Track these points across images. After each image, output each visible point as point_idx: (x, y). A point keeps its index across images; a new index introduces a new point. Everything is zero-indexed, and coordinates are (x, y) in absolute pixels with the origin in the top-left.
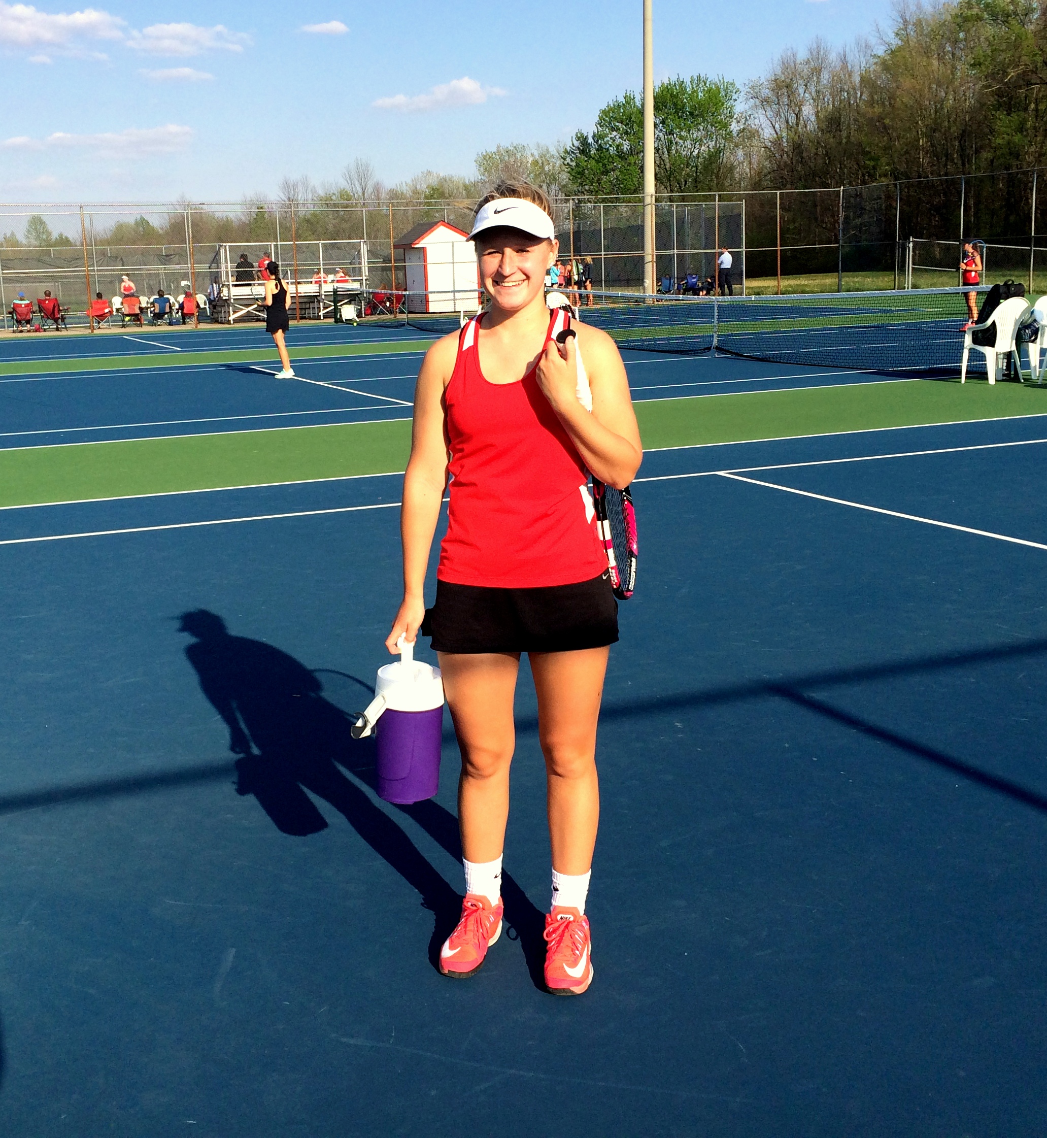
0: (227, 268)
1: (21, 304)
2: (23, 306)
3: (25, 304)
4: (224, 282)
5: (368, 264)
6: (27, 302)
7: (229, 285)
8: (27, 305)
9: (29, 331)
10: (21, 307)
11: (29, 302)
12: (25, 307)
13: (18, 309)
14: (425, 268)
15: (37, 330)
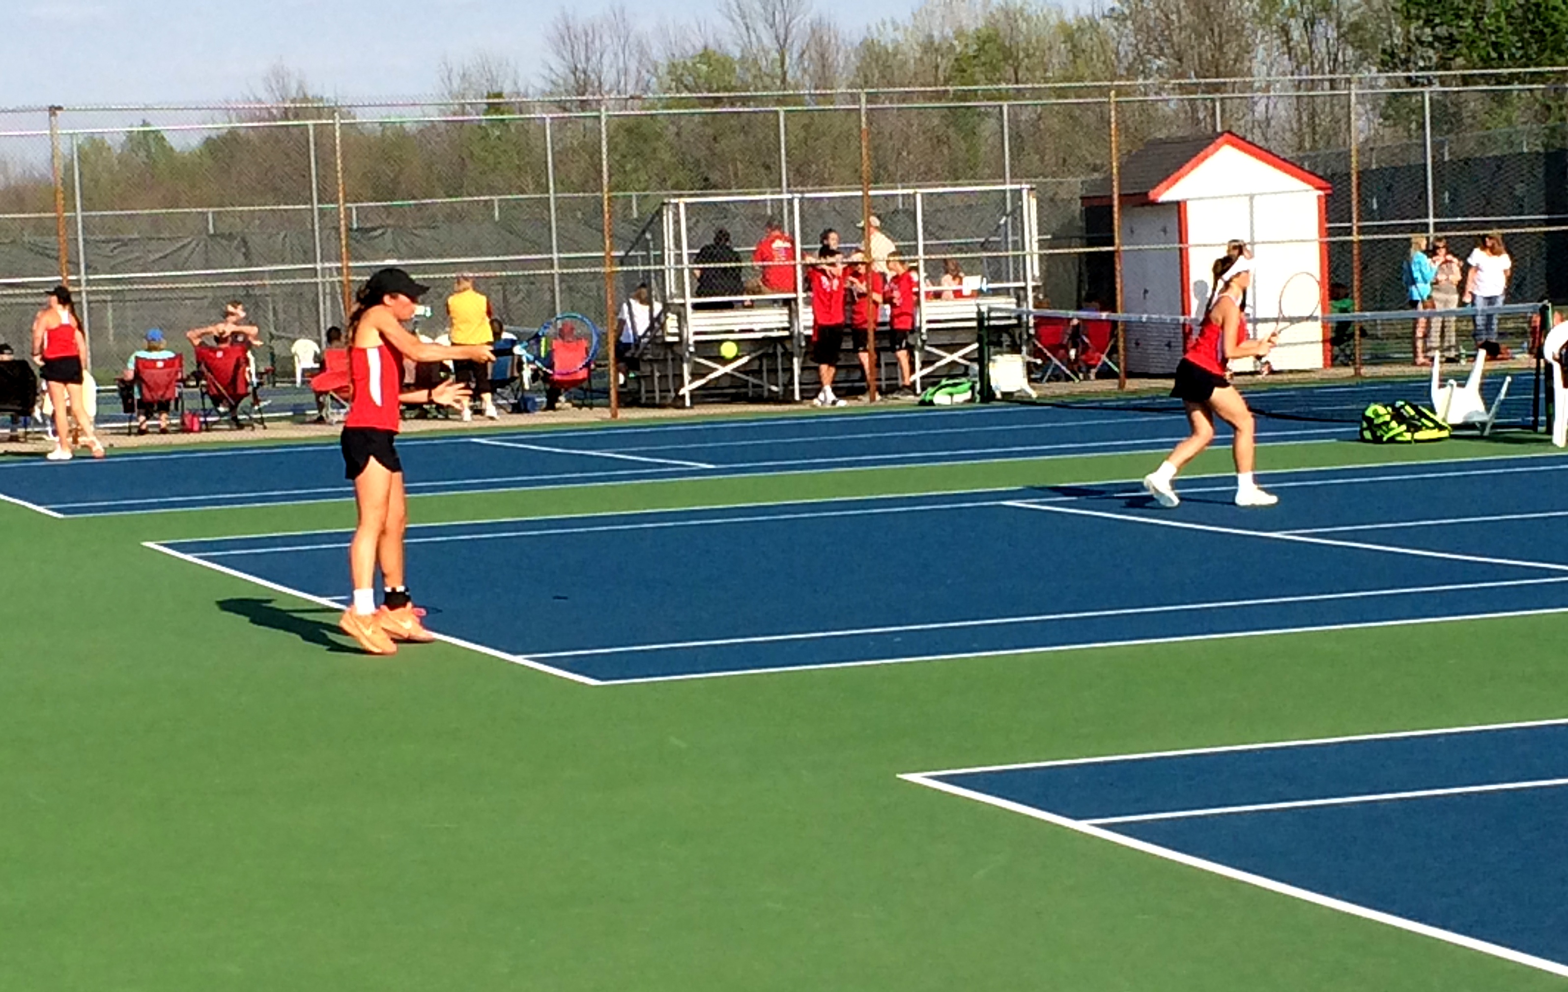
0: (679, 259)
1: (154, 361)
2: (160, 364)
3: (163, 360)
4: (672, 297)
5: (1040, 248)
6: (169, 355)
7: (683, 305)
8: (168, 363)
9: (164, 431)
10: (155, 367)
11: (171, 355)
12: (165, 366)
13: (146, 374)
14: (1183, 255)
15: (184, 429)
